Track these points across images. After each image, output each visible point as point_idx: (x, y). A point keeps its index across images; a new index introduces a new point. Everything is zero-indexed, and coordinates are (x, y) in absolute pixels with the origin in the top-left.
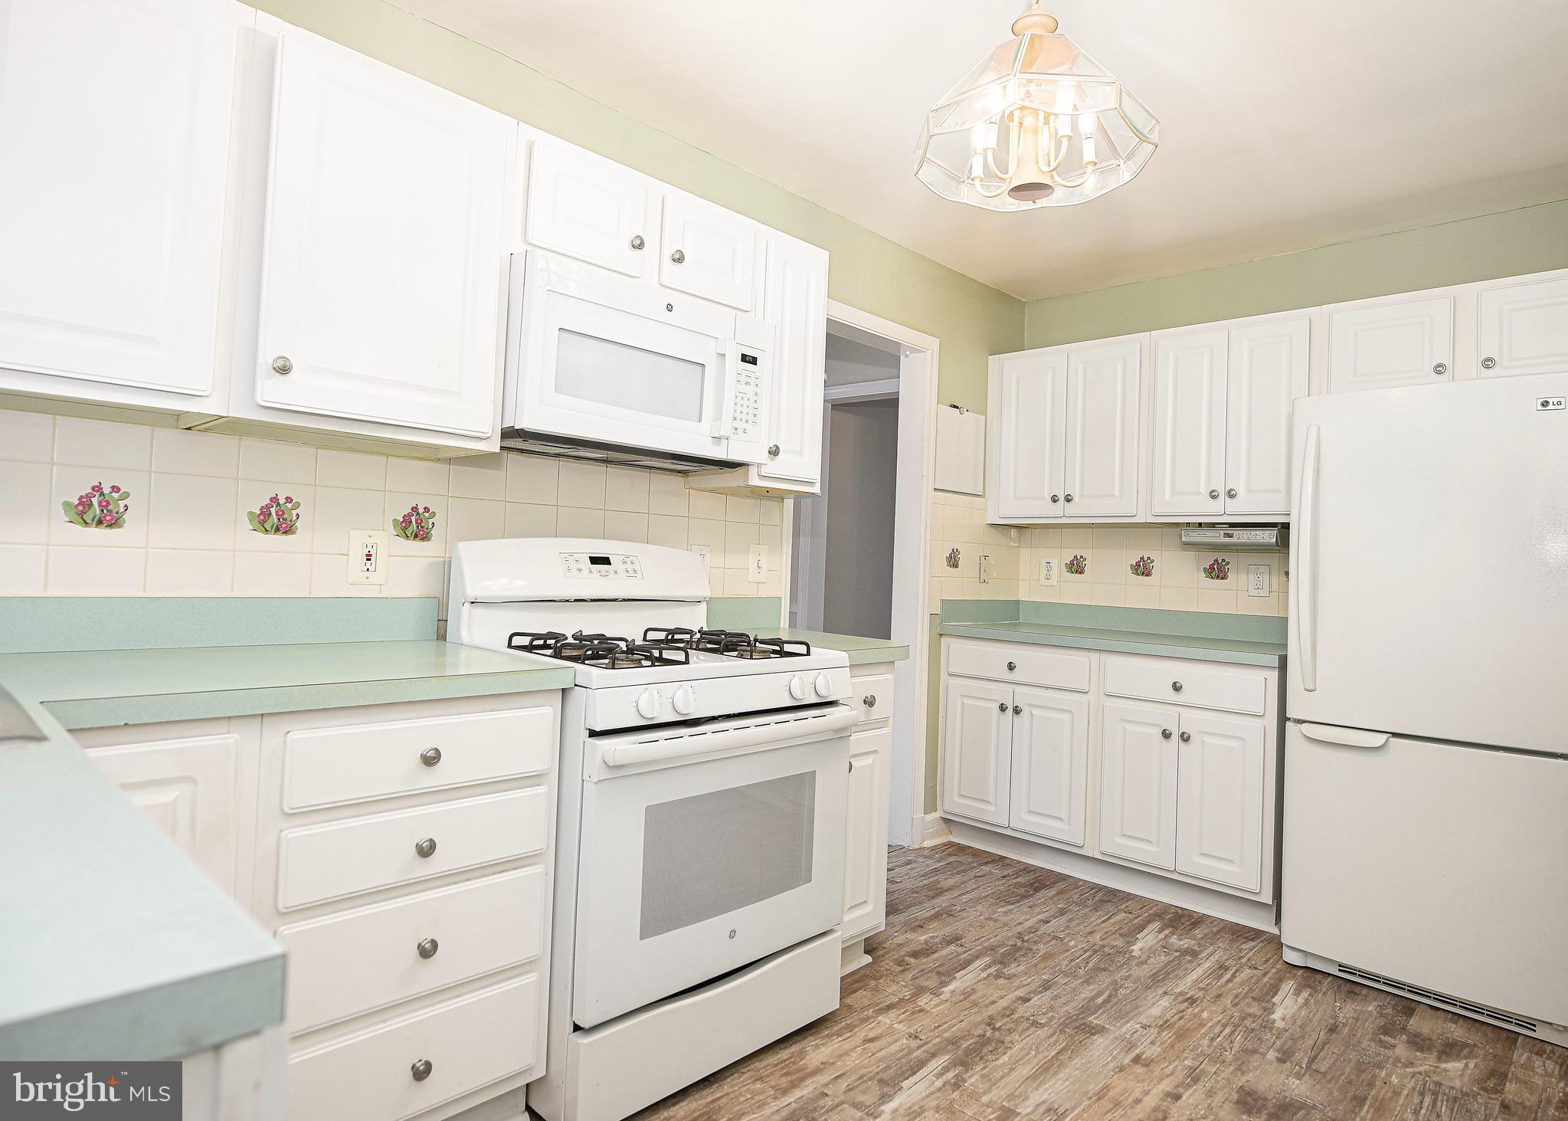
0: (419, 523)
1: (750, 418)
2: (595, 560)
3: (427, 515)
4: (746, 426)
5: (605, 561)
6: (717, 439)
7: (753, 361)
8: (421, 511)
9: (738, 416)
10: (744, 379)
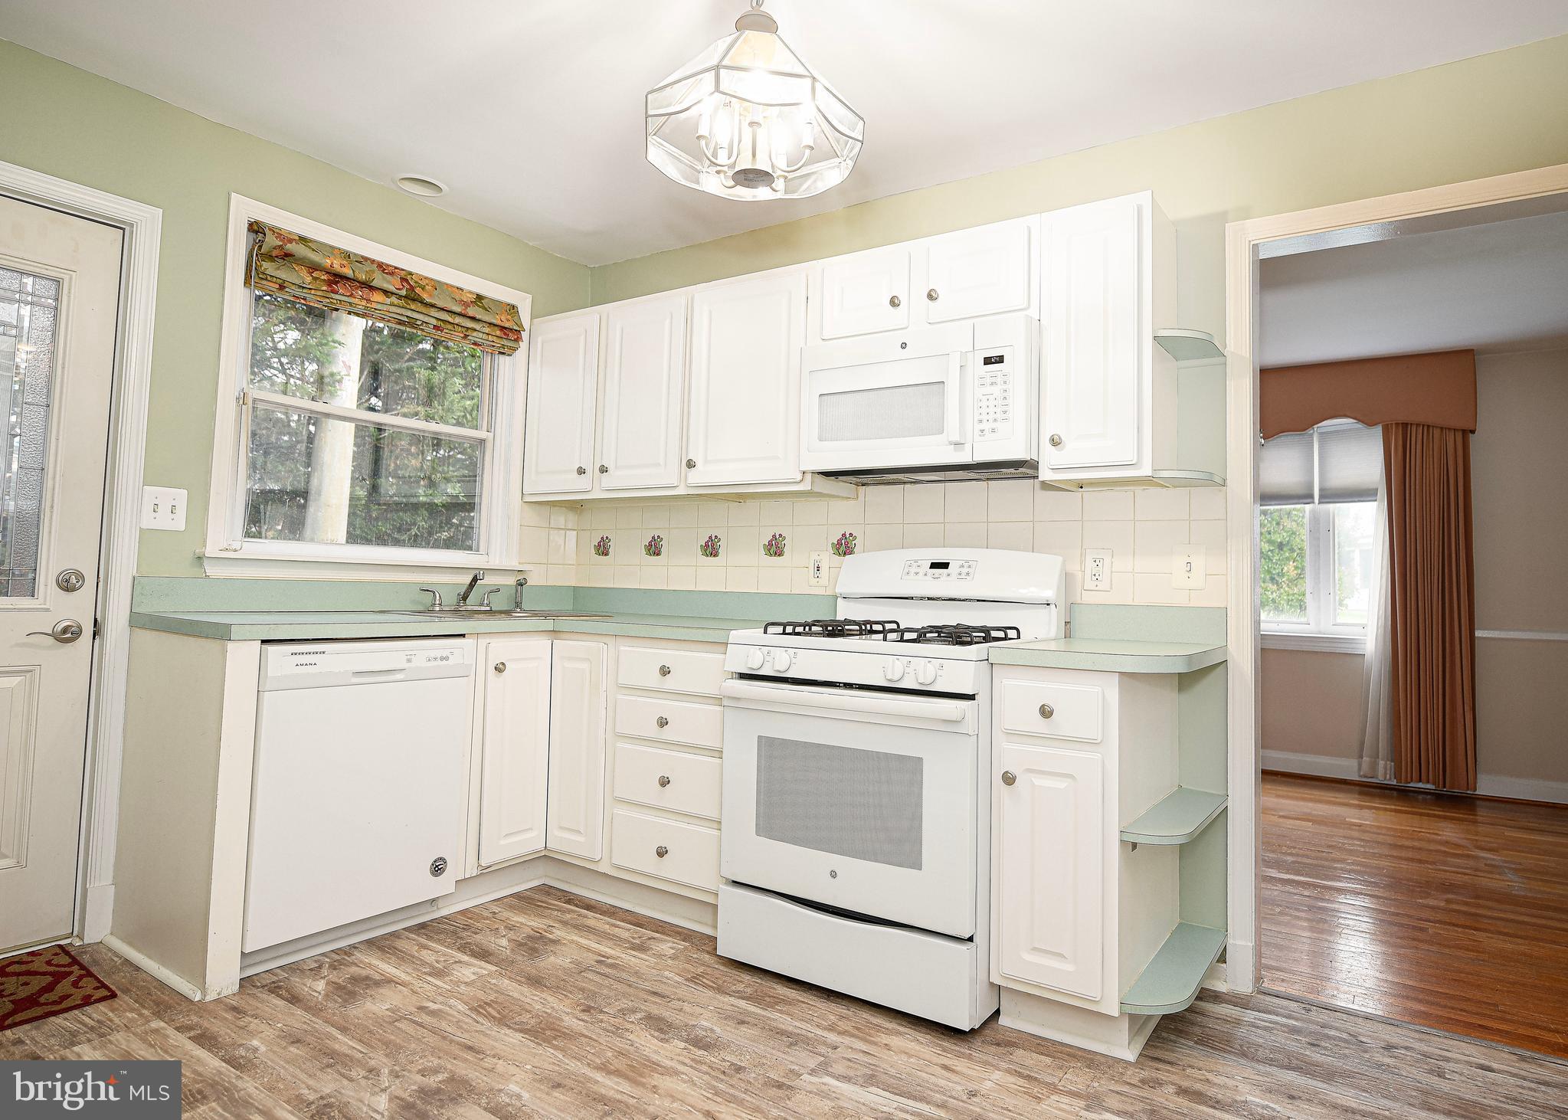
0: (847, 544)
1: (999, 416)
2: (934, 566)
3: (851, 538)
4: (994, 425)
5: (945, 566)
6: (958, 444)
7: (1000, 360)
8: (848, 536)
9: (984, 417)
10: (989, 381)
